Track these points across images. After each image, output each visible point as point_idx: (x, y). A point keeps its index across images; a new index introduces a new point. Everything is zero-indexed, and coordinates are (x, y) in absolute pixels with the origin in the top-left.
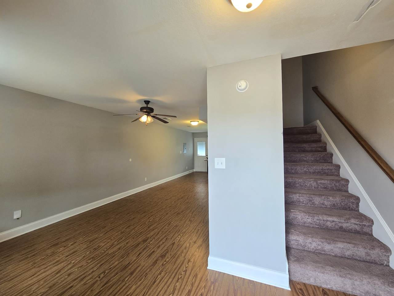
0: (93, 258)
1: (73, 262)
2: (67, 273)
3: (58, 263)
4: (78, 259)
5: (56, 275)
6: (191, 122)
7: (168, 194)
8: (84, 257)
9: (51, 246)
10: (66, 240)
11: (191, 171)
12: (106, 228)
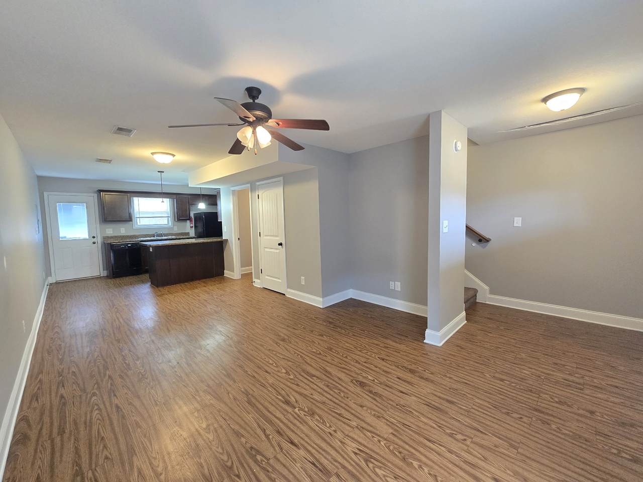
0: (404, 459)
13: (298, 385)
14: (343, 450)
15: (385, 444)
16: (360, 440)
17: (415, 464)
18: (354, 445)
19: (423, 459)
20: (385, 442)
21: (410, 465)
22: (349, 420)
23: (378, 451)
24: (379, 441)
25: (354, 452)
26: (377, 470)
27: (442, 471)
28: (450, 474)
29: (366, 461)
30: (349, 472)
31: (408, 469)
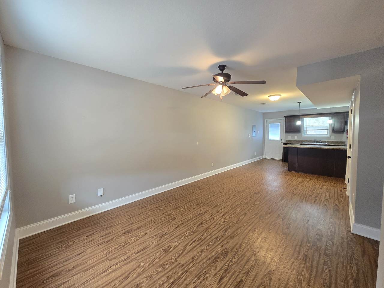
0: (163, 265)
1: (142, 264)
2: (135, 282)
3: (128, 261)
4: (147, 261)
5: (124, 281)
6: (269, 97)
7: (240, 184)
8: (154, 259)
9: (124, 233)
10: (139, 228)
11: (260, 158)
12: (176, 221)
13: (215, 226)
14: (172, 242)
15: (173, 258)
16: (177, 248)
17: (159, 270)
18: (174, 246)
19: (161, 275)
20: (175, 259)
21: (159, 267)
22: (190, 245)
23: (169, 254)
24: (175, 256)
25: (170, 246)
26: (159, 253)
27: (152, 281)
28: (150, 285)
29: (165, 250)
30: (160, 243)
31: (157, 265)
